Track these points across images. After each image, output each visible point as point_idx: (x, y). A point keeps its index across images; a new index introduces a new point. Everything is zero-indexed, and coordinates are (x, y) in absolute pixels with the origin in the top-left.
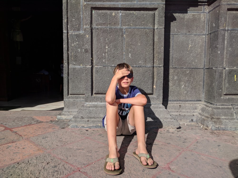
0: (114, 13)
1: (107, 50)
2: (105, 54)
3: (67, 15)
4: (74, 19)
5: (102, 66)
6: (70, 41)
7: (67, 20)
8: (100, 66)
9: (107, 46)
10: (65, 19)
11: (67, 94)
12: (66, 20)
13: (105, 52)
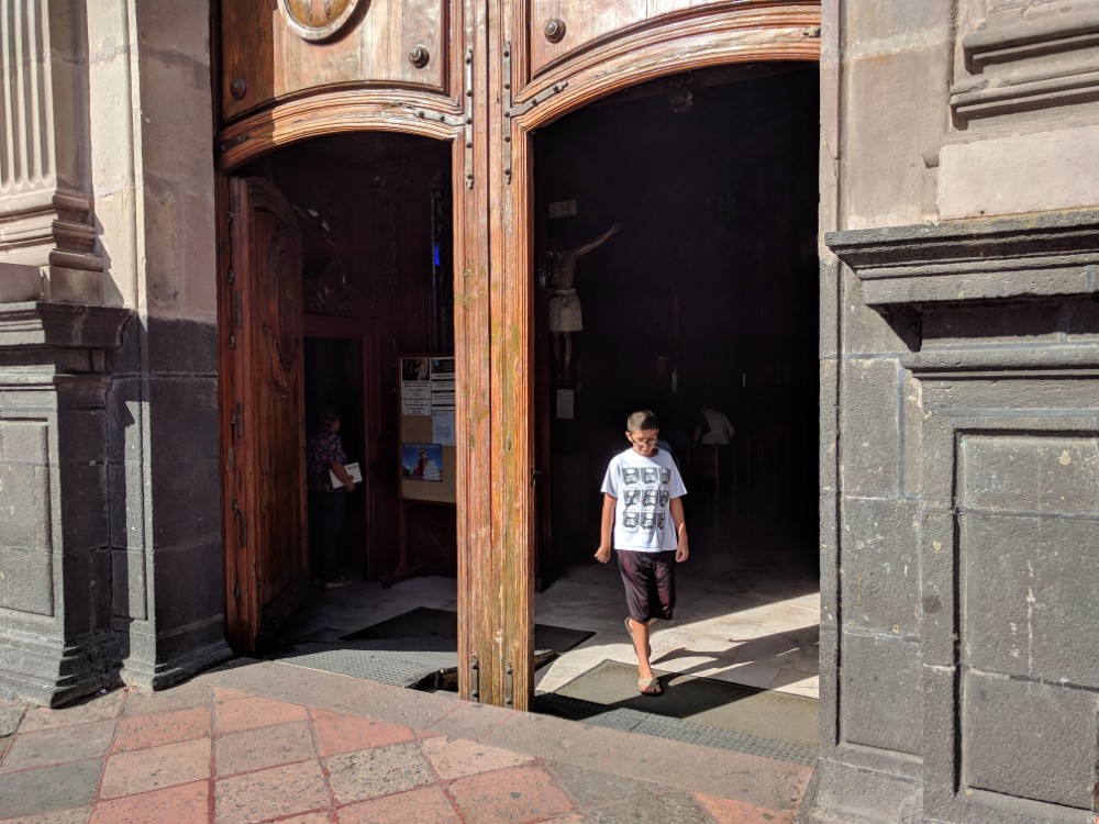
0: (1065, 453)
1: (1030, 610)
2: (1022, 625)
3: (838, 427)
4: (866, 444)
5: (1004, 673)
6: (846, 527)
7: (837, 446)
8: (997, 676)
9: (1031, 594)
10: (828, 443)
11: (834, 740)
12: (834, 445)
13: (1019, 618)
